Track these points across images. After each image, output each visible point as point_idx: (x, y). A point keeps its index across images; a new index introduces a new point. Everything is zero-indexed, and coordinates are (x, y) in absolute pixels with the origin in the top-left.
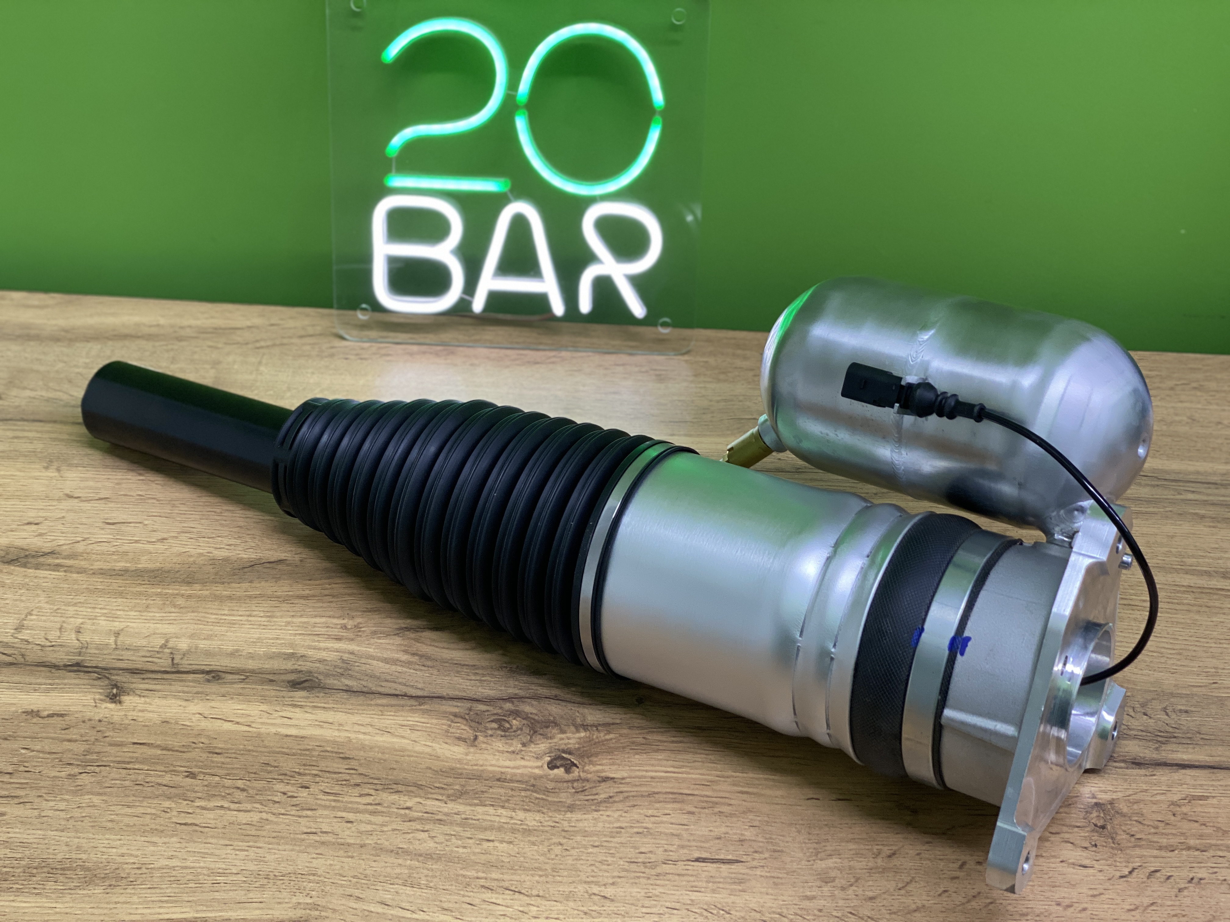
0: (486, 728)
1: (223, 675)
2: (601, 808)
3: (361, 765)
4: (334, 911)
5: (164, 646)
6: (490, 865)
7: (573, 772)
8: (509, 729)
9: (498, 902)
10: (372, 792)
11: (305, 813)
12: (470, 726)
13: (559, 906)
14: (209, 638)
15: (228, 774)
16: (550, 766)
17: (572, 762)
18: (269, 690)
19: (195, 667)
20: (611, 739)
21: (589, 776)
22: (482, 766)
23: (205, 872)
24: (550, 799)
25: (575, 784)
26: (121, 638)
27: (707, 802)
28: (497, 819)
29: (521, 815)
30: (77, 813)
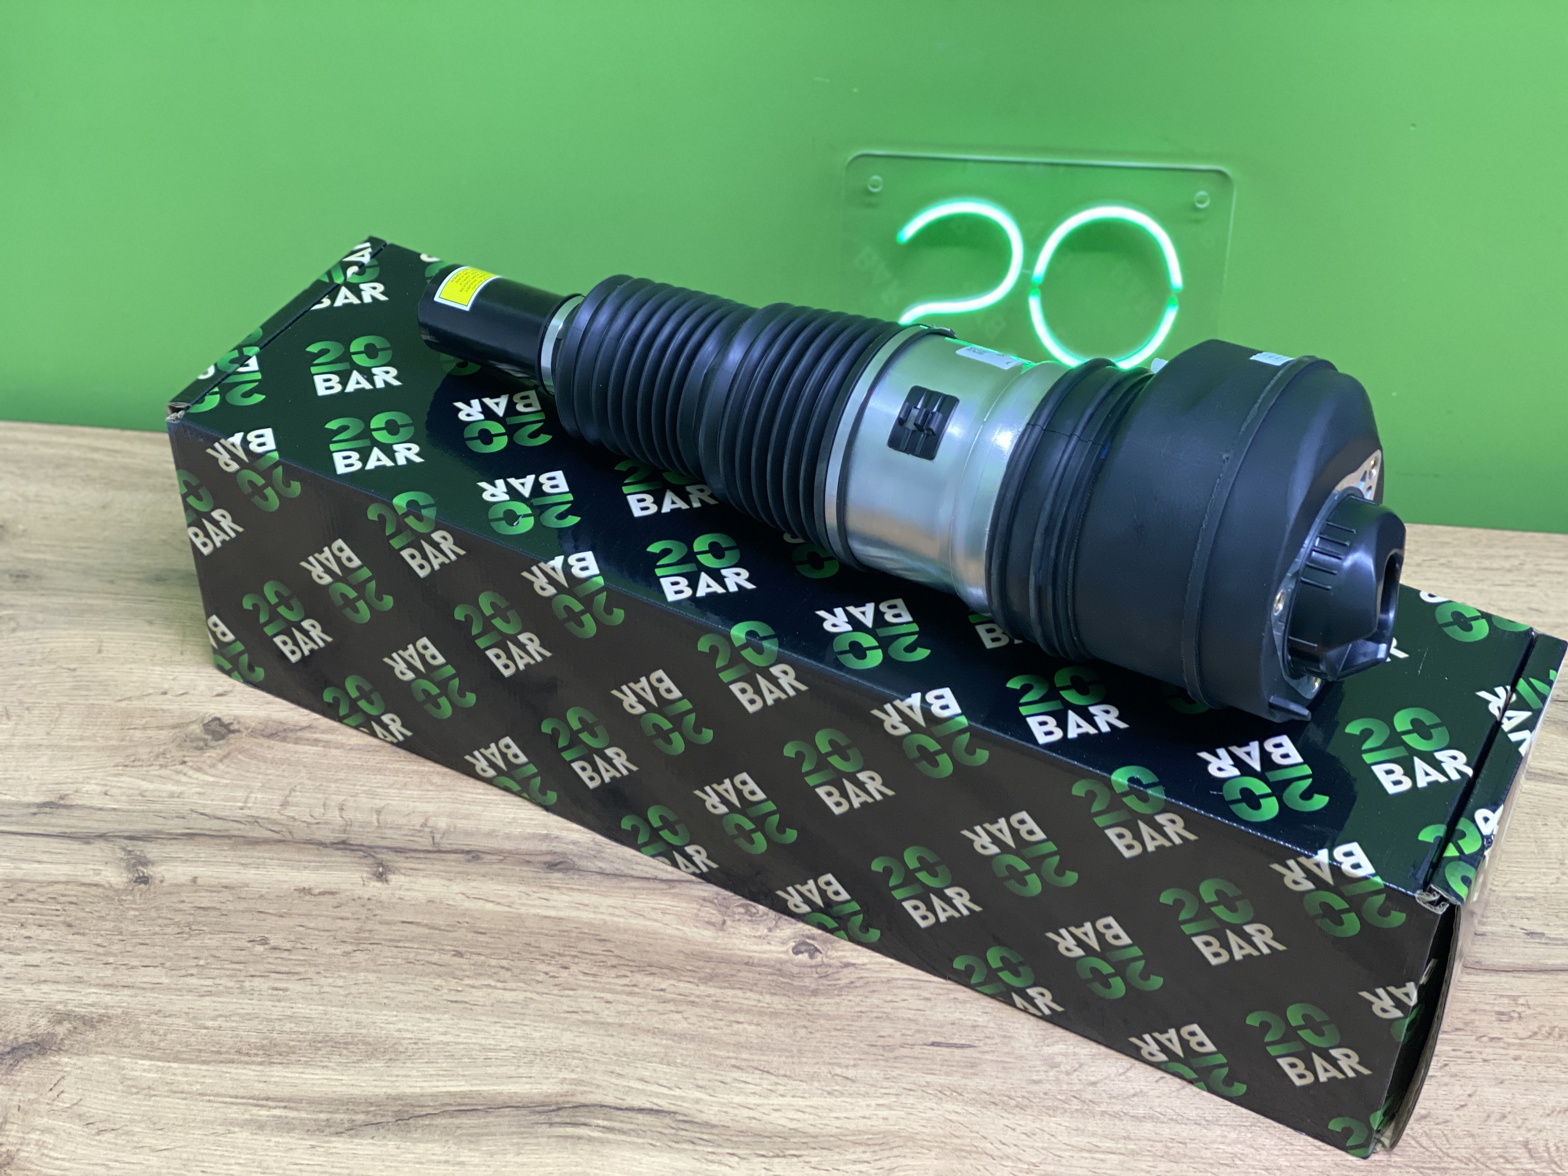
0: (734, 913)
1: (483, 856)
2: (843, 994)
3: (616, 947)
4: (598, 1086)
5: (424, 825)
6: (739, 1046)
7: (817, 958)
8: (755, 913)
9: (749, 1080)
10: (629, 974)
11: (567, 992)
12: (719, 911)
13: (804, 1086)
14: (466, 817)
15: (494, 954)
16: (795, 951)
18: (527, 871)
19: (455, 847)
21: (832, 962)
22: (730, 950)
23: (477, 1047)
24: (795, 983)
25: (819, 970)
26: (382, 817)
28: (746, 1002)
29: (768, 998)
30: (354, 990)
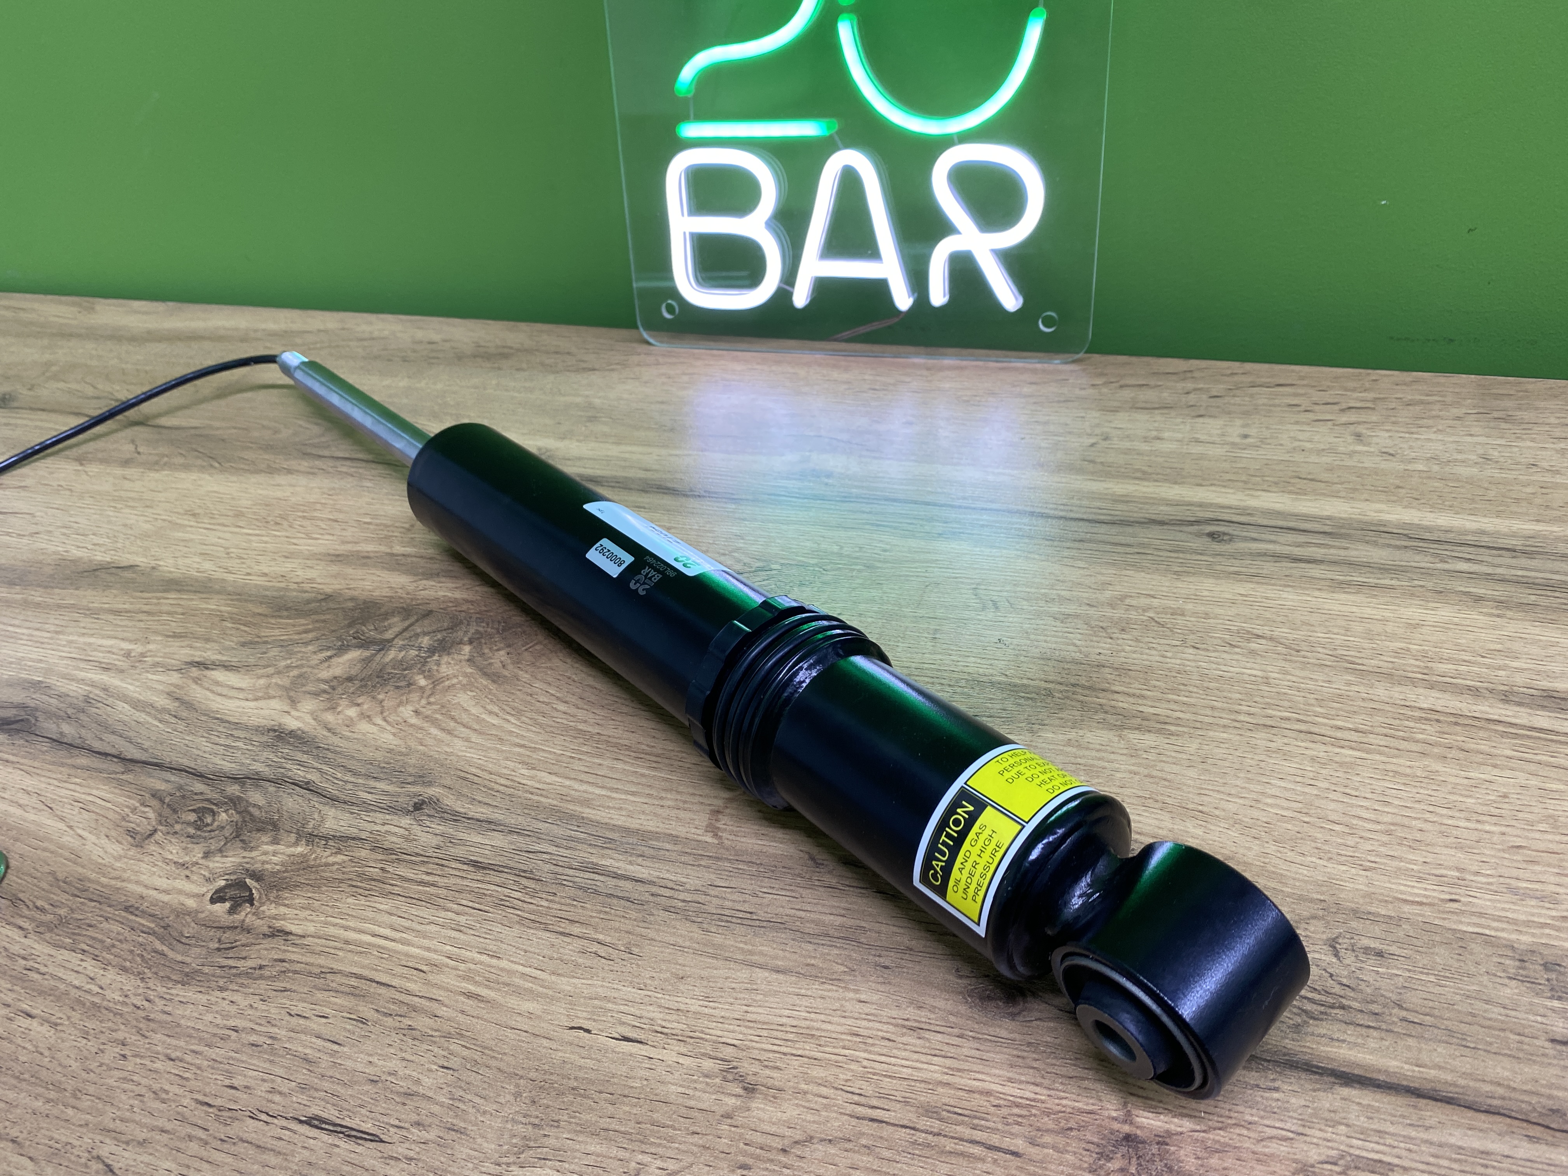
0: (177, 821)
2: (231, 987)
8: (208, 825)
12: (159, 815)
17: (251, 895)
22: (123, 881)
27: (402, 1003)
28: (71, 978)
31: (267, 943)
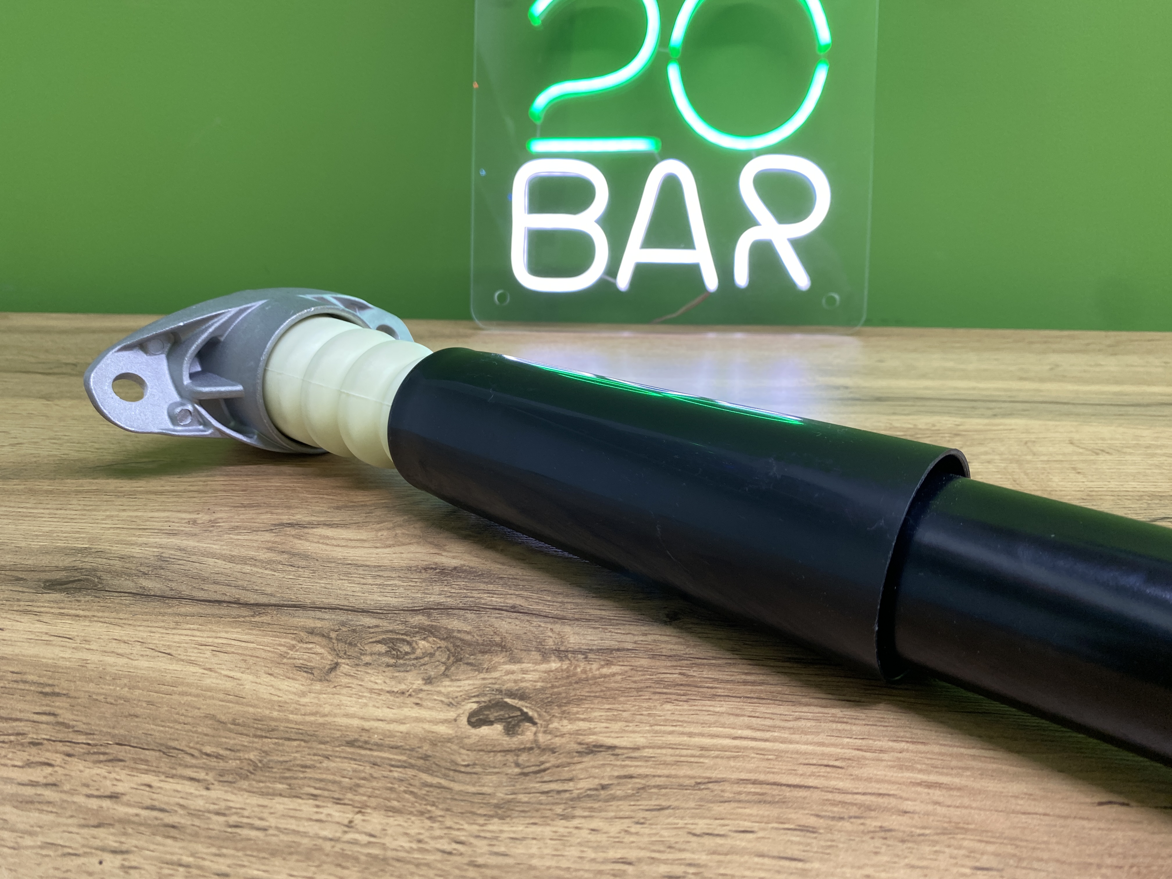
0: (362, 653)
3: (73, 707)
7: (522, 734)
12: (332, 649)
16: (473, 720)
17: (525, 714)
20: (614, 675)
21: (558, 741)
22: (325, 715)
25: (523, 758)
27: (843, 803)
29: (375, 821)
31: (588, 761)
